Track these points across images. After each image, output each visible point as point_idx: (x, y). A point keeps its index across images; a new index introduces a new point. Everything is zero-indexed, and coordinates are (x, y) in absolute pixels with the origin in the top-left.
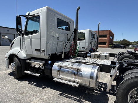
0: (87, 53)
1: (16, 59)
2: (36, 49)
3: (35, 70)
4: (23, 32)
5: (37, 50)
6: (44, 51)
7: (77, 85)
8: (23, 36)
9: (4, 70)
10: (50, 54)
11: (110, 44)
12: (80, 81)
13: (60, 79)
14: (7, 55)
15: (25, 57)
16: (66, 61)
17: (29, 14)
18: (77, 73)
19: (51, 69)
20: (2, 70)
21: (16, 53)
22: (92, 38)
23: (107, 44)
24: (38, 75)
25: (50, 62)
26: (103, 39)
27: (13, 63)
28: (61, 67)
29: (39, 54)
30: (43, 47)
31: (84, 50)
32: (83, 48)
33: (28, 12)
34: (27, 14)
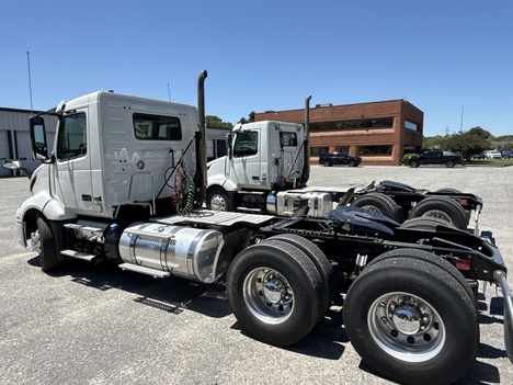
0: (267, 192)
1: (40, 220)
2: (83, 196)
3: (87, 247)
4: (54, 151)
5: (86, 198)
6: (100, 199)
7: (162, 274)
8: (53, 162)
9: (18, 253)
10: (116, 207)
11: (407, 152)
12: (170, 264)
13: (137, 264)
14: (21, 211)
15: (61, 216)
16: (156, 222)
17: (64, 106)
18: (166, 248)
19: (117, 243)
20: (13, 252)
21: (40, 207)
22: (282, 146)
23: (395, 150)
24: (90, 258)
25: (113, 225)
26: (380, 135)
27: (34, 231)
28: (138, 236)
29: (91, 208)
30: (97, 192)
31: (257, 184)
32: (254, 178)
33: (62, 103)
34: (59, 108)
